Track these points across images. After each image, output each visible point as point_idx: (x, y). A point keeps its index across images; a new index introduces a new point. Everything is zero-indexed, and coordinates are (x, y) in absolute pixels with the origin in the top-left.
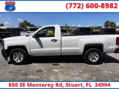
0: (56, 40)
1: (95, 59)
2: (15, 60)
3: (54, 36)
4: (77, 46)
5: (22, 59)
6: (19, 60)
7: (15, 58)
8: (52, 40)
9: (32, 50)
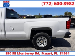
1: (44, 44)
4: (23, 30)
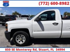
0: (57, 24)
2: (18, 42)
3: (55, 20)
5: (24, 41)
6: (21, 42)
7: (17, 40)
8: (53, 24)
9: (34, 33)
